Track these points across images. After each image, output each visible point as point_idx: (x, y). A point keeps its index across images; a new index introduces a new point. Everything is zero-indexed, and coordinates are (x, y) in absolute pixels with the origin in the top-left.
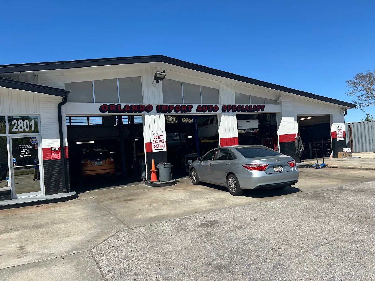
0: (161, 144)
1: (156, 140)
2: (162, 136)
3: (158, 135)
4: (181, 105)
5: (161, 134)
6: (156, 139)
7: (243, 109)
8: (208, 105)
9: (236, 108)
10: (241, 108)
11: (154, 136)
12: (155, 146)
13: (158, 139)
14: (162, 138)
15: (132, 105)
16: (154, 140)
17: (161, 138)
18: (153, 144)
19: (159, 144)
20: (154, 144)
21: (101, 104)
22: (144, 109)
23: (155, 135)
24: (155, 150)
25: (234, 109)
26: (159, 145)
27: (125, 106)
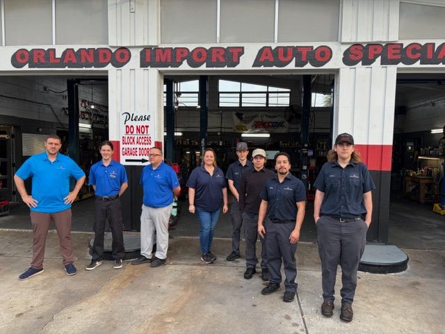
0: (144, 146)
1: (130, 136)
2: (147, 127)
3: (135, 124)
4: (208, 47)
5: (145, 123)
6: (130, 133)
7: (430, 56)
8: (295, 45)
9: (398, 51)
10: (418, 51)
11: (127, 126)
12: (127, 152)
13: (136, 135)
14: (145, 133)
15: (80, 50)
16: (127, 136)
17: (143, 133)
18: (122, 146)
19: (138, 146)
20: (126, 146)
21: (14, 49)
22: (109, 58)
23: (129, 123)
24: (127, 160)
25: (390, 56)
26: (138, 150)
27: (64, 53)
